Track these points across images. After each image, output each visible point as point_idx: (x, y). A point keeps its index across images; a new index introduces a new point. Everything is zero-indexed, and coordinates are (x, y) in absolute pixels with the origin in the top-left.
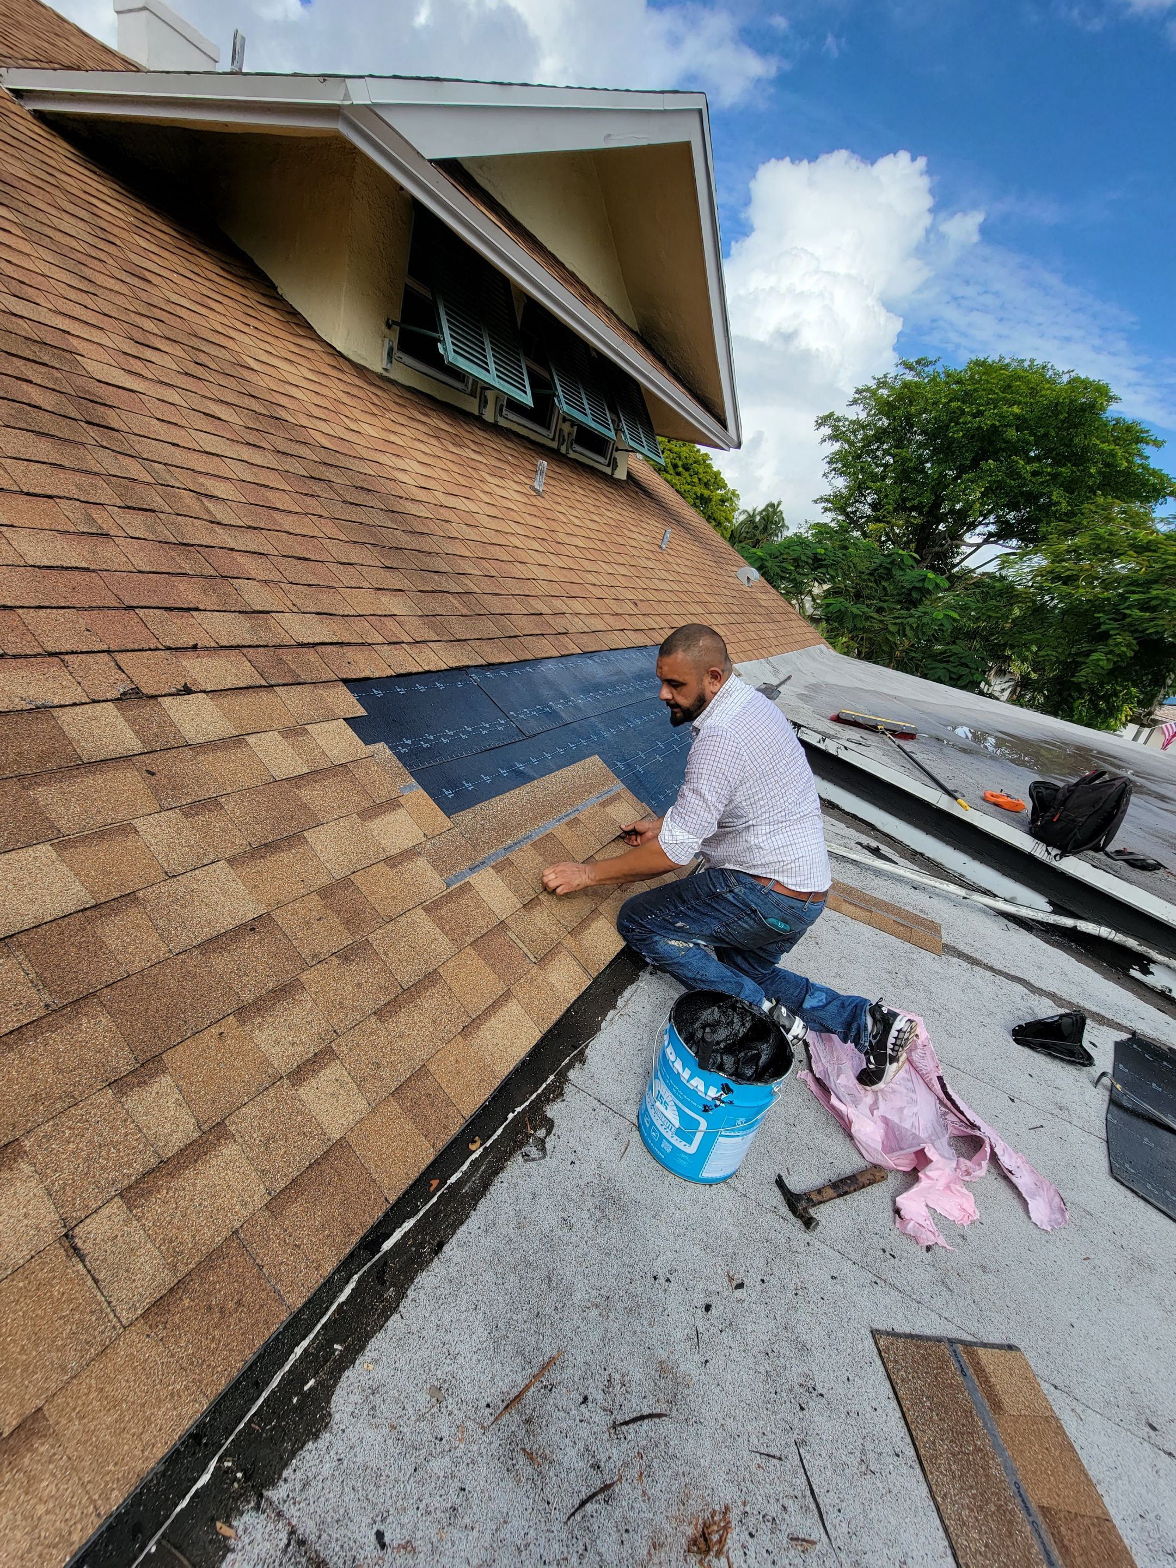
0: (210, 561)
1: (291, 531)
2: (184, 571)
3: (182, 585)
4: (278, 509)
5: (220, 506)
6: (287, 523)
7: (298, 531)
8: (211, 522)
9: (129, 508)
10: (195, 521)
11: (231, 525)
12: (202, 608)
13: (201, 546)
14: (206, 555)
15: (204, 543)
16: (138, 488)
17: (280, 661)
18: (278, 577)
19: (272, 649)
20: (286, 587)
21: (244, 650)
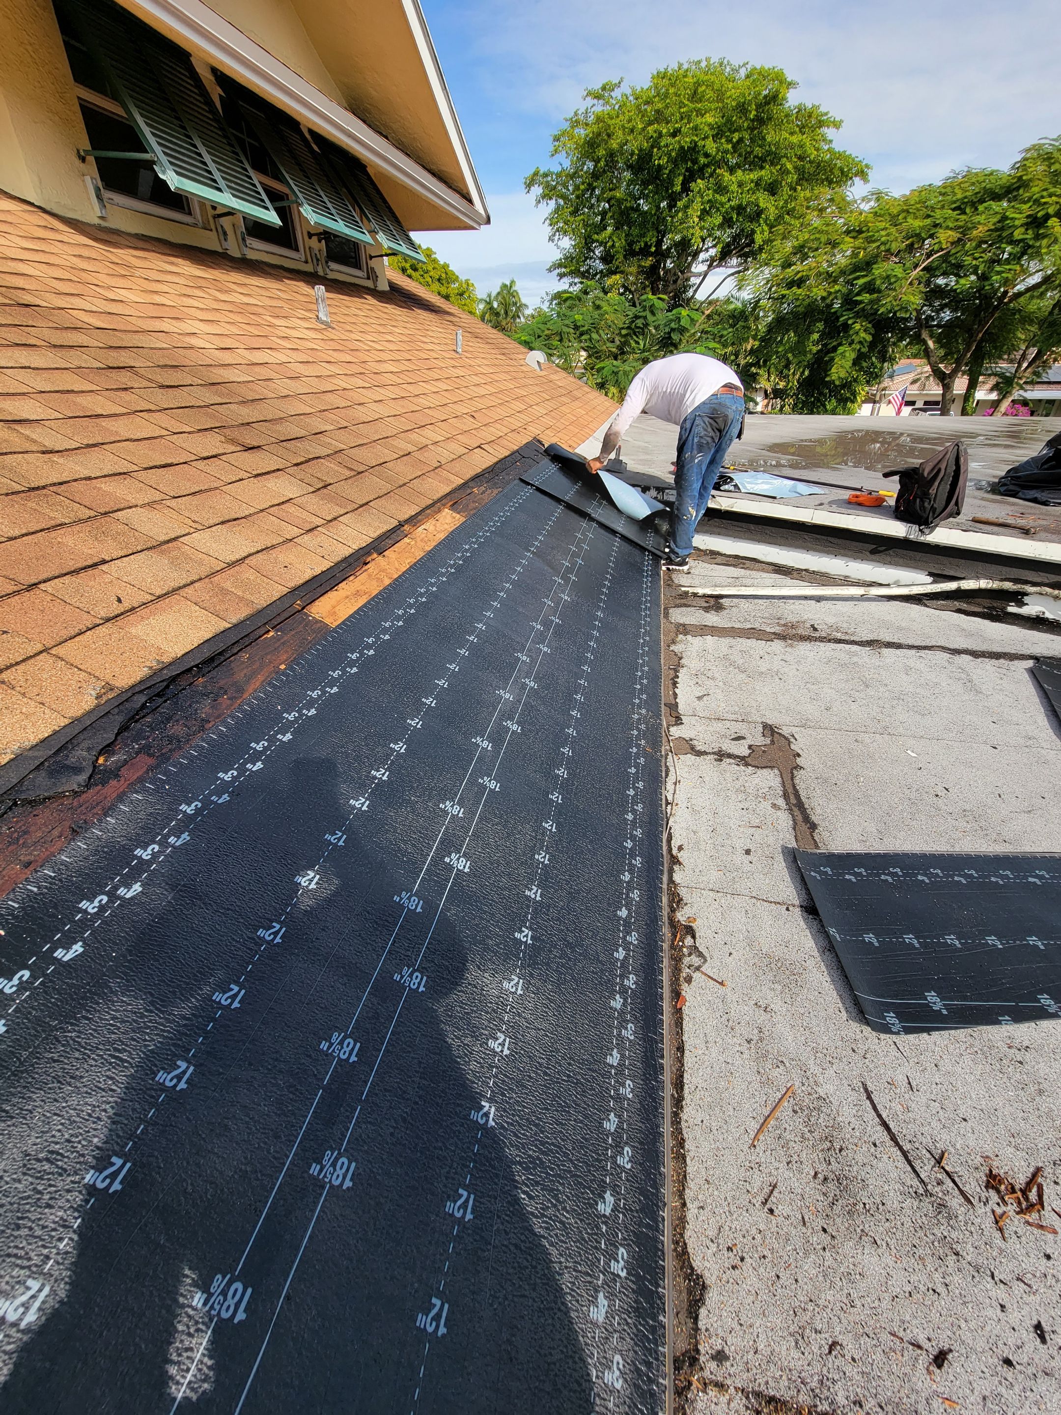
0: (76, 499)
2: (58, 522)
3: (67, 538)
5: (40, 429)
6: (124, 428)
7: (139, 435)
8: (44, 453)
10: (26, 456)
11: (69, 451)
12: (107, 558)
14: (66, 494)
17: (224, 592)
18: (158, 496)
19: (207, 580)
20: (173, 503)
21: (182, 592)
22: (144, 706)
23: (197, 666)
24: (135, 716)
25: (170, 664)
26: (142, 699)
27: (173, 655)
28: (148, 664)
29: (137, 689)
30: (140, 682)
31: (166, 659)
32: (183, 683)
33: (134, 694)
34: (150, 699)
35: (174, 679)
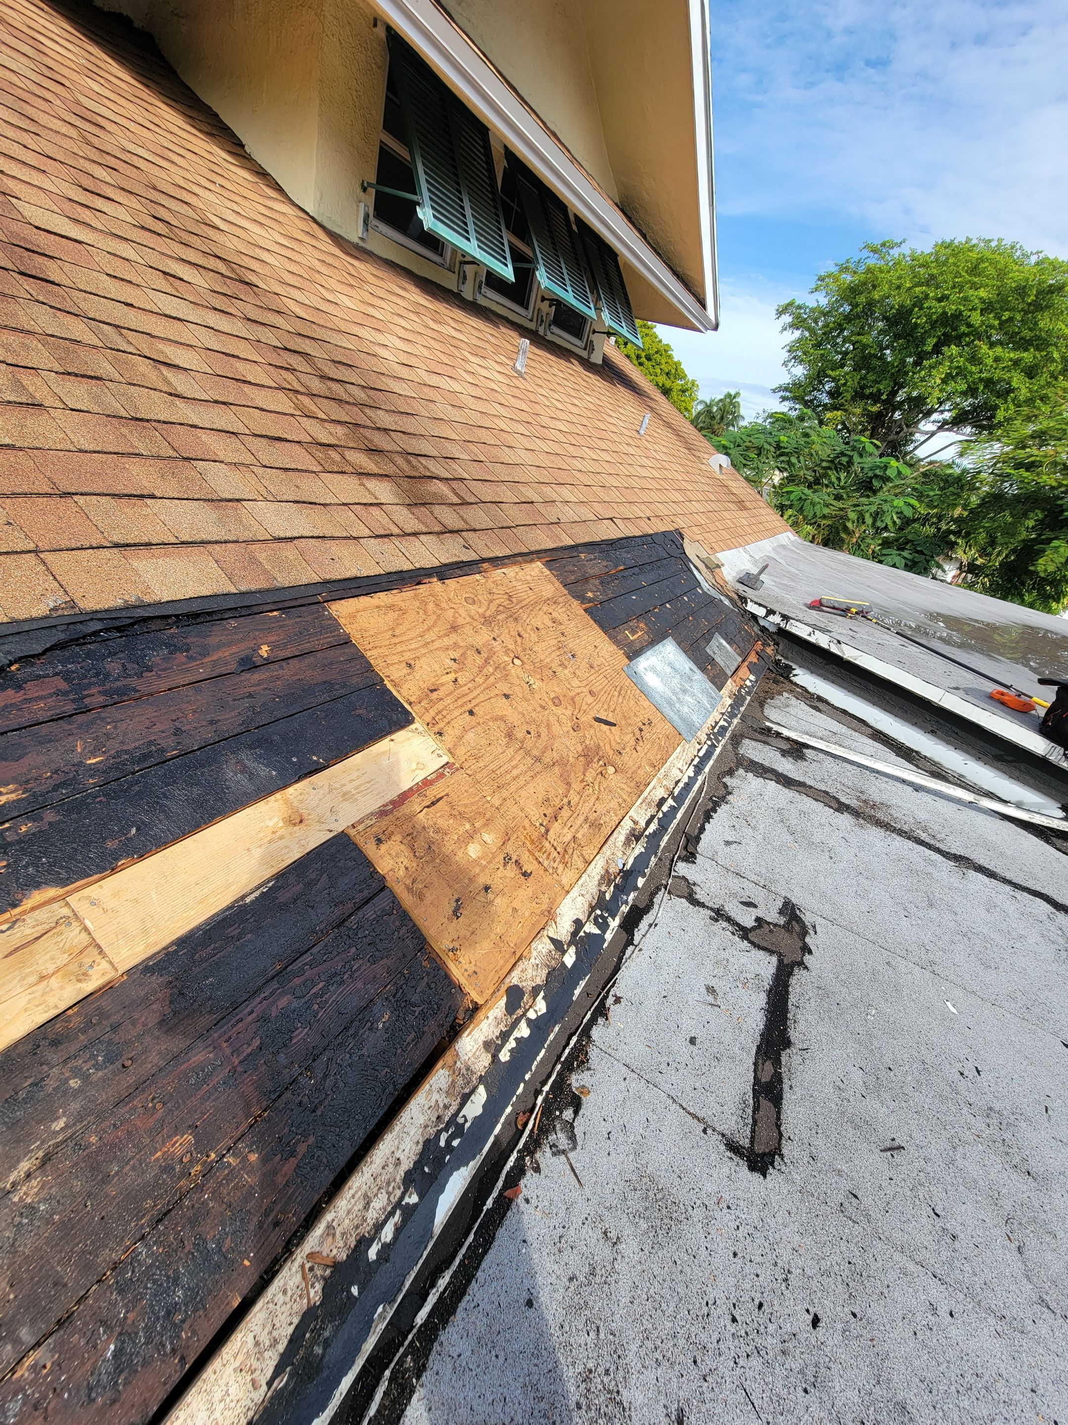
0: (170, 439)
1: (265, 407)
2: (137, 451)
3: (134, 467)
4: (250, 383)
5: (182, 376)
6: (261, 398)
7: (272, 408)
8: (171, 394)
9: (69, 374)
10: (152, 392)
11: (194, 399)
12: (158, 495)
13: (159, 421)
14: (164, 433)
15: (162, 418)
16: (82, 352)
17: (253, 560)
18: (250, 459)
19: (243, 545)
20: (260, 471)
21: (209, 547)
22: (95, 633)
23: (177, 616)
24: (79, 640)
25: (149, 605)
26: (97, 626)
27: (157, 599)
28: (126, 597)
29: (99, 616)
30: (106, 611)
31: (147, 599)
32: (153, 626)
33: (92, 619)
34: (107, 630)
35: (146, 620)
